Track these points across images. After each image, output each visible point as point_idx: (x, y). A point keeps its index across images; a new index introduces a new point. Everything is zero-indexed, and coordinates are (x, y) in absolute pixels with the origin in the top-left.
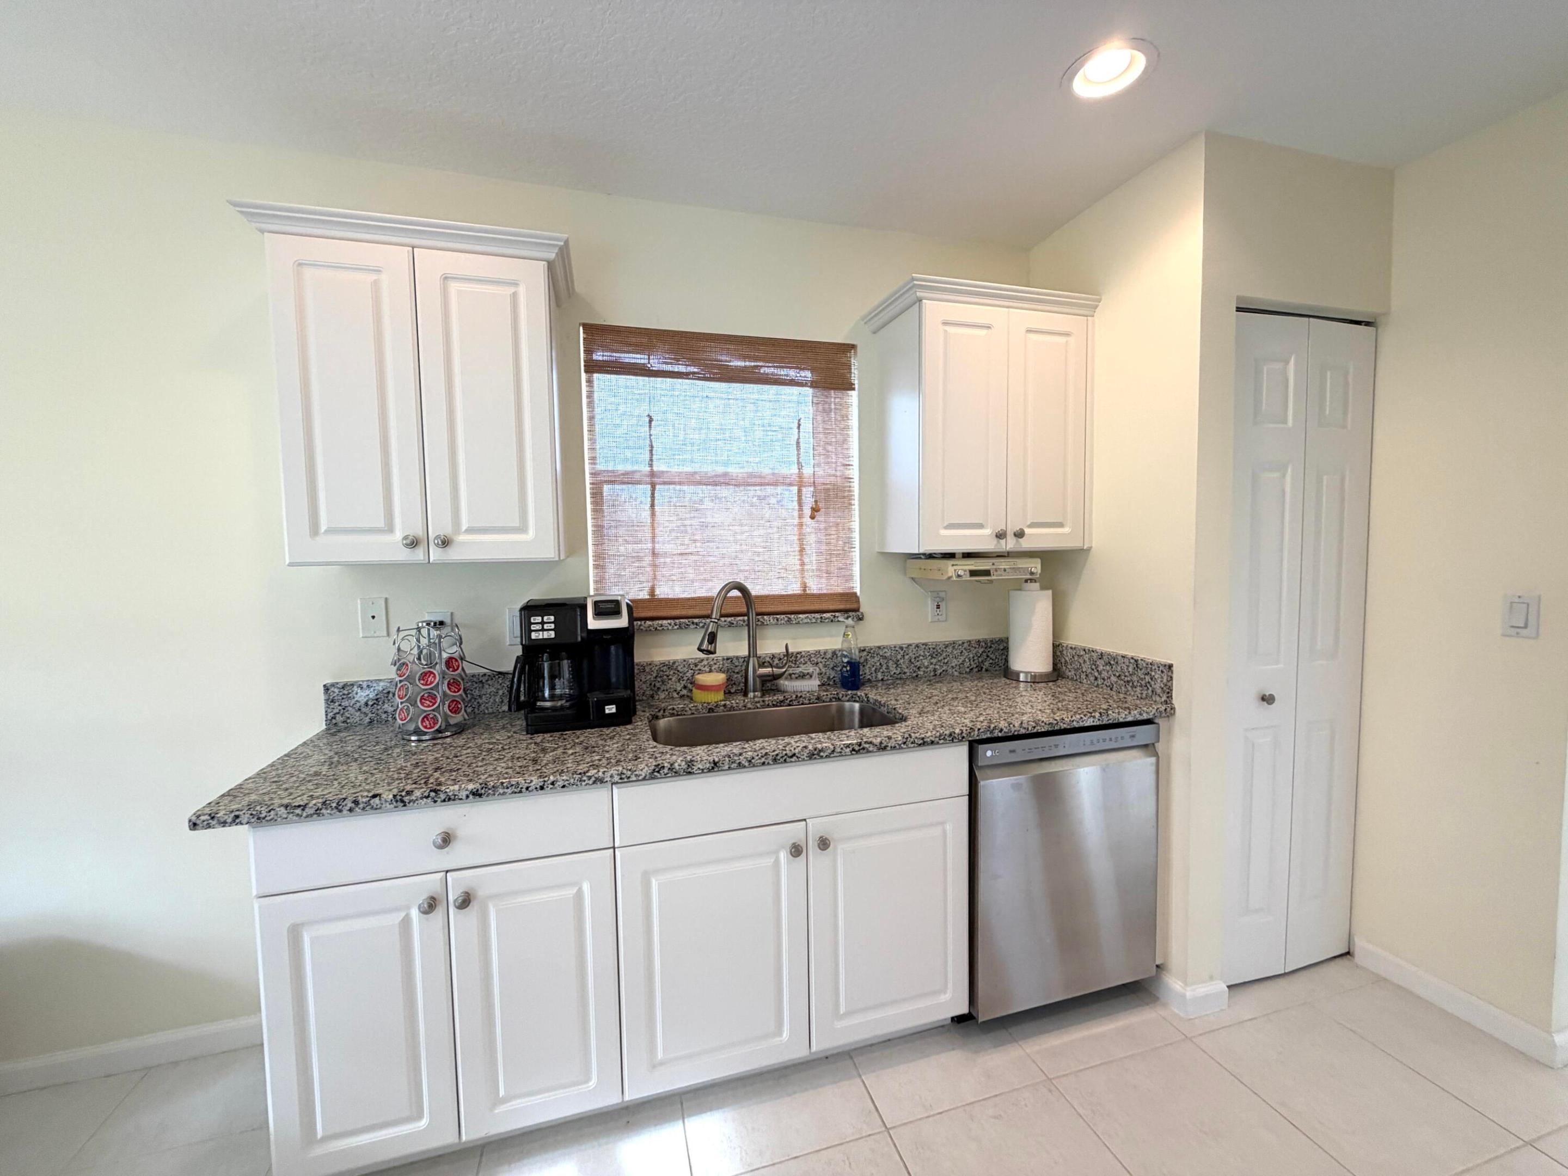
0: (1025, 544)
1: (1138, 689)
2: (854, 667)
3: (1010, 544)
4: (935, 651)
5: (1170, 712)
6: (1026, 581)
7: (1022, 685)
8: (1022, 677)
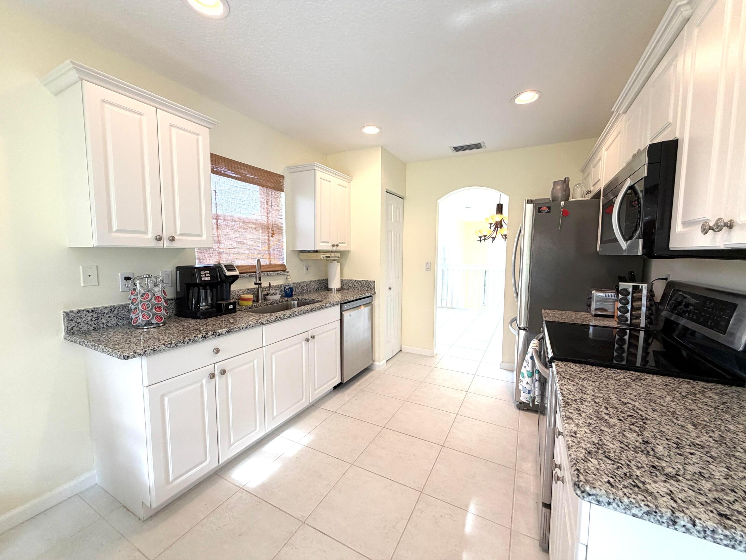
0: (338, 249)
1: (367, 289)
2: (291, 289)
3: (335, 249)
4: (307, 284)
5: (375, 293)
6: (333, 260)
7: (333, 292)
8: (333, 290)
